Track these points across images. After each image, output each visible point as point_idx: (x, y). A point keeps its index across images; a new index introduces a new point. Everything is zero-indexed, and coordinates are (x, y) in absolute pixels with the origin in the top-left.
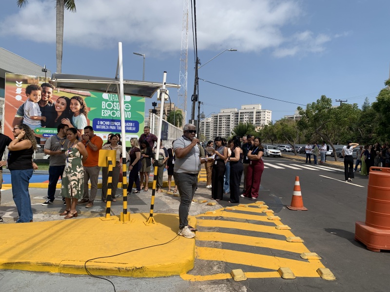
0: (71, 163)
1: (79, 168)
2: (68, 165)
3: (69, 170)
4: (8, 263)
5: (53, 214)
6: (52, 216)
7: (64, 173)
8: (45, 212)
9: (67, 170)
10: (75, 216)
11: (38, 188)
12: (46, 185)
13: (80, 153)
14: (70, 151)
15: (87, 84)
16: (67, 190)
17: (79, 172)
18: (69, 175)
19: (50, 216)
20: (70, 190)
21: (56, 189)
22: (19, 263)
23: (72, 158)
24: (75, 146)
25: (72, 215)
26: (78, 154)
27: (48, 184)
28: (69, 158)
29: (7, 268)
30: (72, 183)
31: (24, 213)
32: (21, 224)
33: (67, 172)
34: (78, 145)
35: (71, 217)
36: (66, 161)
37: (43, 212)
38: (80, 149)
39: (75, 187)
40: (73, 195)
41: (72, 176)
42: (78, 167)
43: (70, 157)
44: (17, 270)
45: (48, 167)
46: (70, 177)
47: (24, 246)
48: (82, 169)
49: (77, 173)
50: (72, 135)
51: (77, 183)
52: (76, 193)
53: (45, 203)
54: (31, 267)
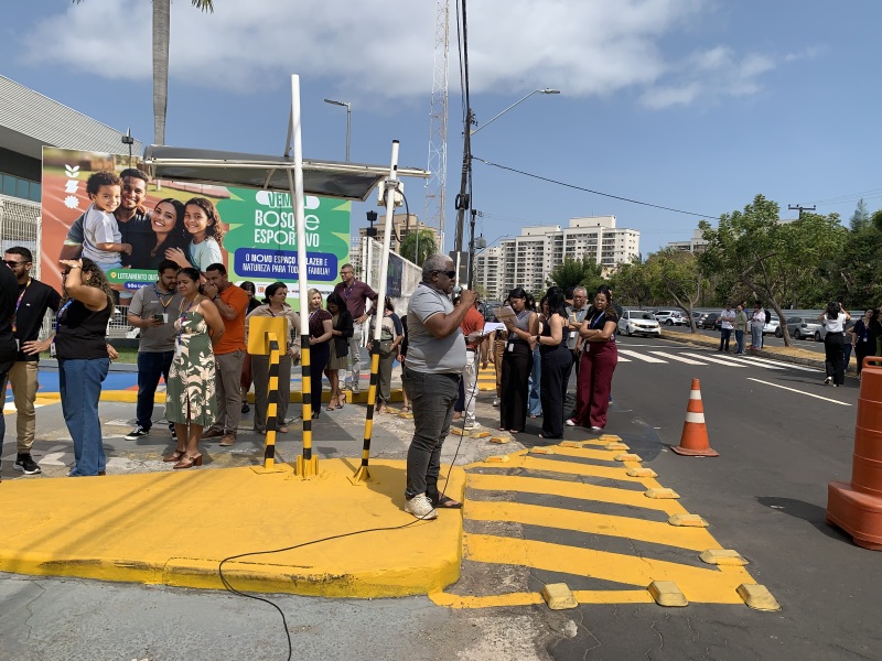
0: (188, 346)
1: (206, 357)
2: (181, 350)
3: (182, 362)
4: (53, 562)
5: (148, 459)
6: (147, 463)
7: (172, 368)
8: (132, 455)
9: (179, 361)
10: (196, 462)
11: (117, 402)
12: (132, 395)
13: (206, 323)
14: (184, 320)
15: (222, 168)
16: (180, 406)
17: (205, 367)
18: (182, 373)
19: (142, 463)
20: (185, 407)
21: (155, 405)
22: (78, 562)
23: (189, 336)
24: (197, 309)
25: (190, 462)
26: (202, 326)
27: (137, 393)
28: (183, 336)
29: (50, 572)
30: (191, 390)
31: (88, 457)
32: (81, 478)
33: (178, 367)
34: (202, 306)
35: (189, 466)
36: (177, 343)
37: (126, 454)
38: (206, 315)
39: (197, 400)
40: (193, 416)
41: (188, 376)
42: (202, 354)
43: (184, 331)
44: (72, 578)
45: (137, 355)
46: (185, 376)
47: (88, 526)
48: (212, 358)
49: (201, 369)
50: (190, 284)
51: (200, 391)
52: (199, 412)
53: (132, 435)
54: (102, 571)
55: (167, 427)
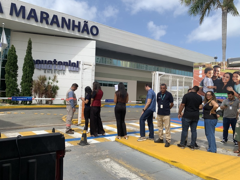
4: (209, 177)
5: (228, 151)
7: (237, 124)
8: (223, 148)
19: (227, 152)
33: (239, 124)
36: (239, 116)
37: (221, 148)
47: (216, 169)
53: (222, 142)
55: (233, 141)
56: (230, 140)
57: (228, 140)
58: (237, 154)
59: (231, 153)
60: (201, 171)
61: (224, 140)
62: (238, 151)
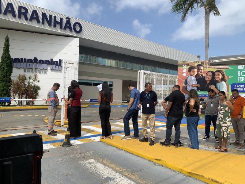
0: (223, 114)
1: (228, 118)
2: (220, 116)
3: (221, 119)
4: (191, 173)
5: (210, 147)
6: (210, 148)
9: (220, 119)
13: (228, 108)
17: (228, 121)
18: (221, 123)
19: (208, 148)
20: (222, 133)
22: (197, 174)
23: (223, 112)
24: (225, 103)
26: (227, 109)
28: (221, 111)
29: (191, 176)
30: (224, 128)
33: (219, 121)
34: (227, 103)
35: (223, 151)
36: (219, 113)
37: (203, 144)
38: (228, 105)
39: (226, 131)
40: (225, 136)
41: (223, 124)
42: (227, 117)
43: (221, 110)
44: (196, 179)
46: (222, 124)
47: (198, 164)
48: (230, 119)
49: (227, 122)
51: (227, 129)
52: (227, 135)
53: (204, 138)
54: (204, 179)
55: (214, 138)
56: (212, 137)
57: (210, 137)
58: (218, 150)
59: (212, 149)
60: (184, 167)
61: (206, 137)
62: (219, 147)
